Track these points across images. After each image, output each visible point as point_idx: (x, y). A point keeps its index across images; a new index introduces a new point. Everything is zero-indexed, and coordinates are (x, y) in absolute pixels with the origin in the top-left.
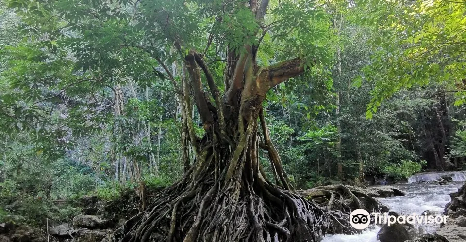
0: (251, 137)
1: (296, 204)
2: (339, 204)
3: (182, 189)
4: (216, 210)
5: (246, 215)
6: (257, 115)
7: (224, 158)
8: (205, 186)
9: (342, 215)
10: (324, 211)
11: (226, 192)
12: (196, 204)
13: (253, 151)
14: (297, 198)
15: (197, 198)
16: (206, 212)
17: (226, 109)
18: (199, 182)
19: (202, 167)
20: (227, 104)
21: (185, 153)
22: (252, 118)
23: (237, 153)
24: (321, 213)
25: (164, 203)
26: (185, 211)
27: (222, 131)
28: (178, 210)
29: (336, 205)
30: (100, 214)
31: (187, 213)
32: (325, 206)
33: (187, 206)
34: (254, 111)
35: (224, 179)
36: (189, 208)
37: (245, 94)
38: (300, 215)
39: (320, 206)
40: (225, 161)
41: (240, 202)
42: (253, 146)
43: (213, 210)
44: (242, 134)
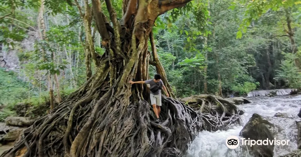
0: (142, 53)
1: (177, 107)
2: (209, 109)
3: (82, 95)
4: (107, 112)
5: (134, 116)
6: (147, 36)
7: (119, 70)
8: (102, 93)
9: (211, 117)
10: (198, 114)
11: (118, 97)
12: (92, 107)
13: (144, 65)
14: (177, 103)
15: (93, 102)
16: (98, 114)
17: (122, 30)
18: (97, 89)
19: (100, 77)
20: (124, 26)
21: (88, 66)
22: (143, 38)
23: (129, 66)
24: (196, 115)
25: (66, 107)
26: (82, 113)
27: (118, 48)
28: (75, 112)
29: (206, 109)
30: (27, 116)
31: (83, 115)
32: (198, 110)
33: (84, 109)
34: (145, 32)
35: (117, 86)
36: (86, 110)
37: (138, 18)
38: (180, 116)
39: (194, 110)
40: (120, 73)
41: (131, 106)
42: (143, 61)
43: (105, 112)
44: (134, 50)
